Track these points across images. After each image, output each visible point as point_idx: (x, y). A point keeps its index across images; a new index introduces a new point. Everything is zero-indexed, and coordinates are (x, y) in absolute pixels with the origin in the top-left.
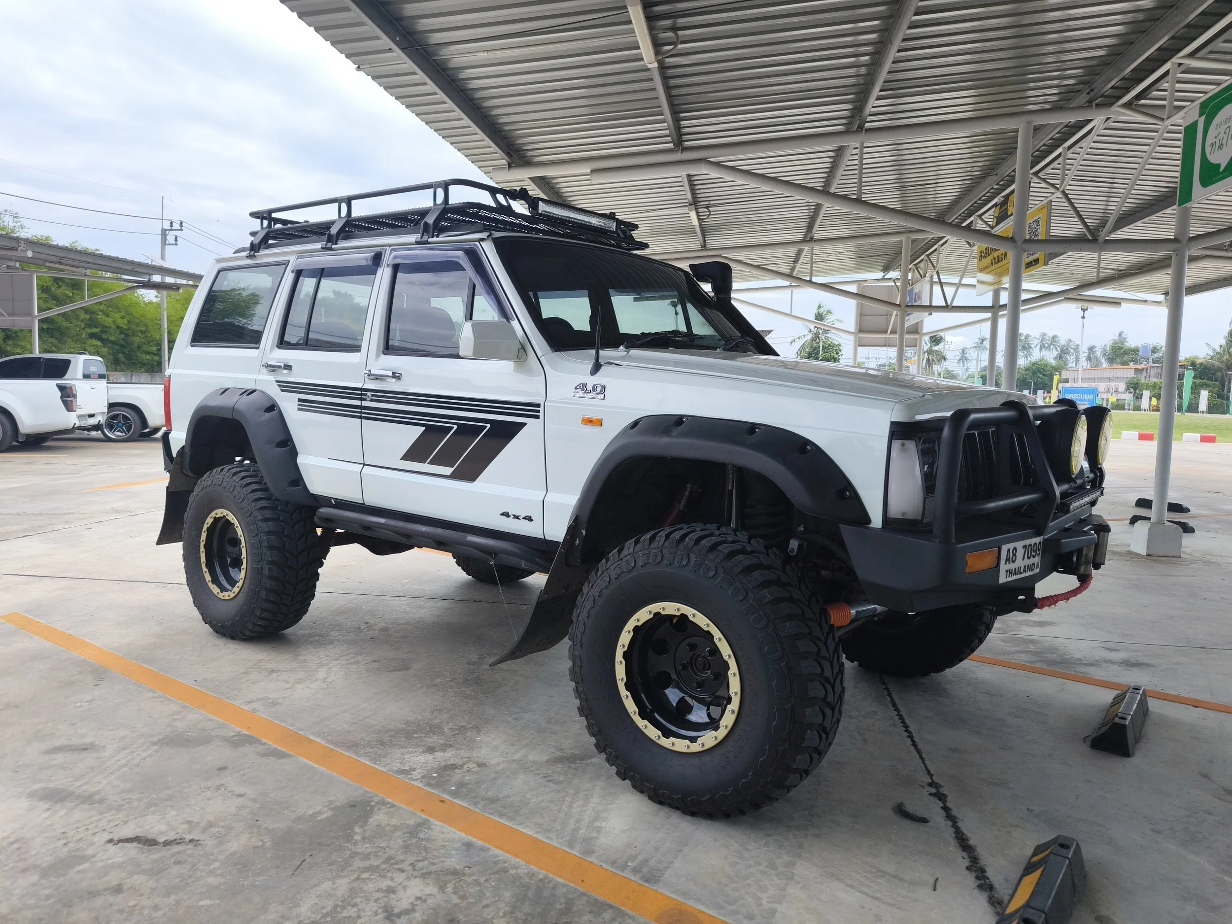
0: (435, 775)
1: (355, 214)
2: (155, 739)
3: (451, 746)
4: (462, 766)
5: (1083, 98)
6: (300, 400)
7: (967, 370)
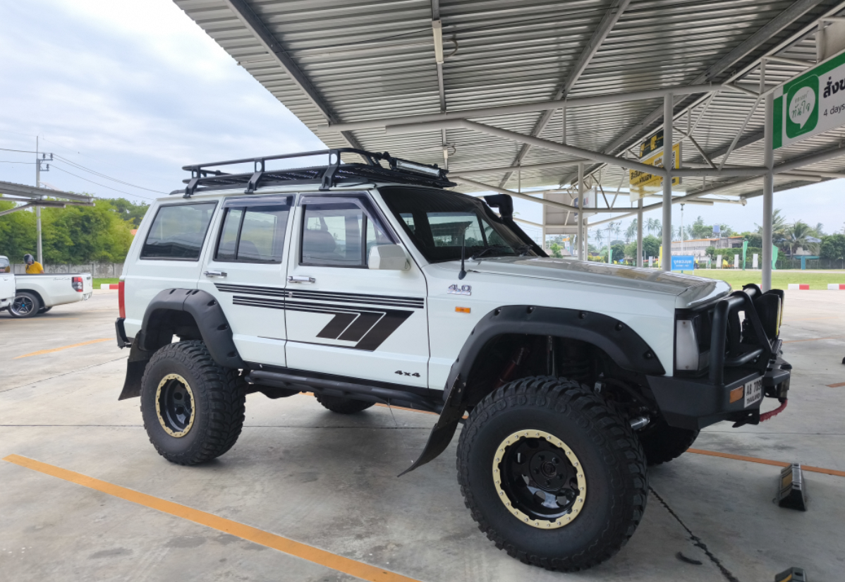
0: (371, 554)
1: (267, 169)
2: (165, 542)
3: (372, 533)
4: (386, 547)
5: (703, 79)
6: (234, 297)
7: (601, 243)
